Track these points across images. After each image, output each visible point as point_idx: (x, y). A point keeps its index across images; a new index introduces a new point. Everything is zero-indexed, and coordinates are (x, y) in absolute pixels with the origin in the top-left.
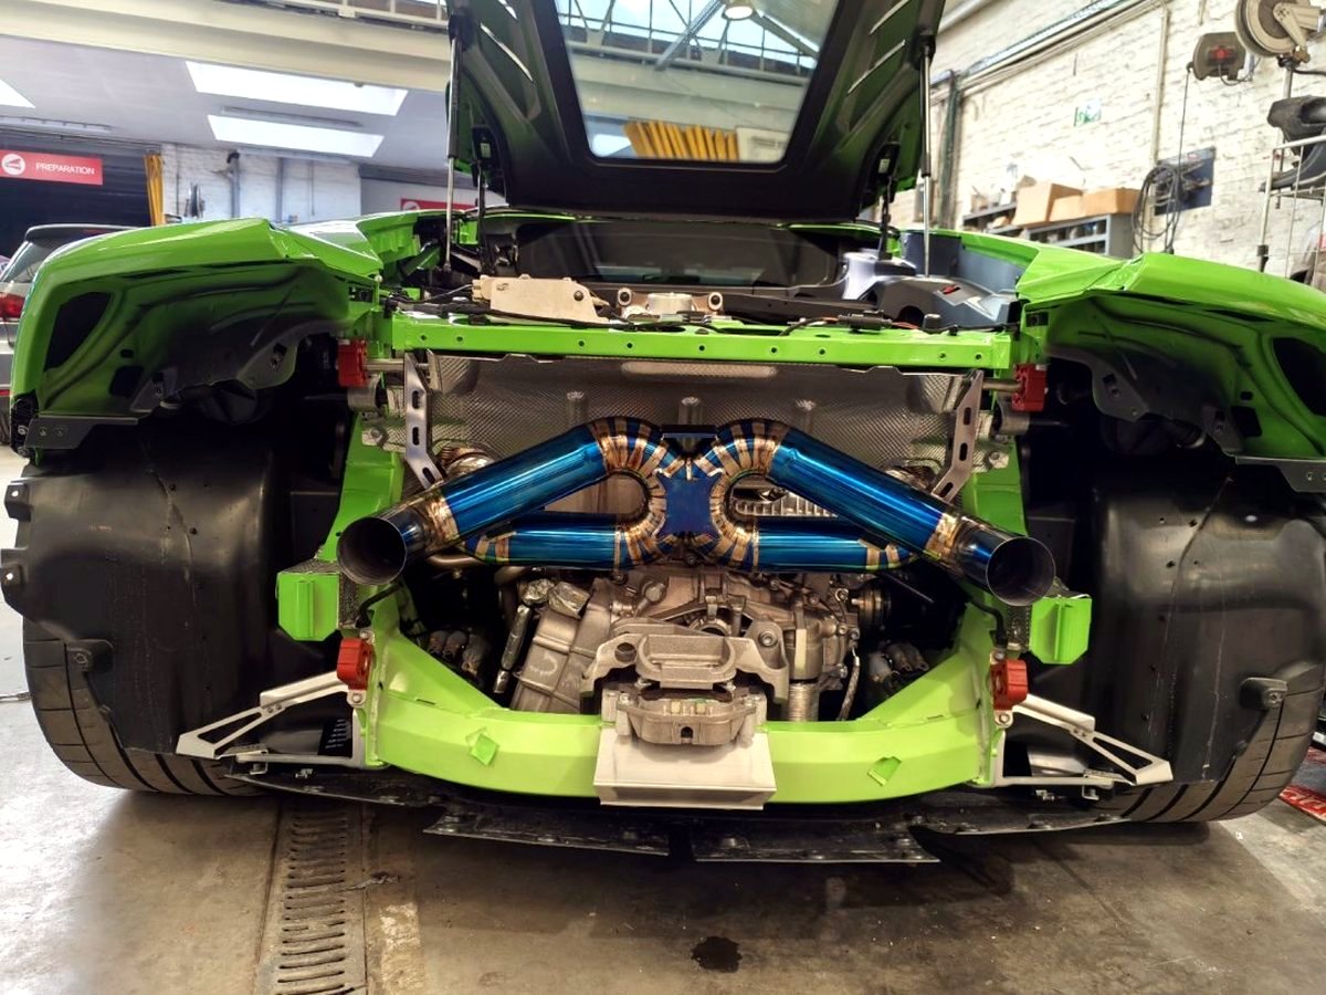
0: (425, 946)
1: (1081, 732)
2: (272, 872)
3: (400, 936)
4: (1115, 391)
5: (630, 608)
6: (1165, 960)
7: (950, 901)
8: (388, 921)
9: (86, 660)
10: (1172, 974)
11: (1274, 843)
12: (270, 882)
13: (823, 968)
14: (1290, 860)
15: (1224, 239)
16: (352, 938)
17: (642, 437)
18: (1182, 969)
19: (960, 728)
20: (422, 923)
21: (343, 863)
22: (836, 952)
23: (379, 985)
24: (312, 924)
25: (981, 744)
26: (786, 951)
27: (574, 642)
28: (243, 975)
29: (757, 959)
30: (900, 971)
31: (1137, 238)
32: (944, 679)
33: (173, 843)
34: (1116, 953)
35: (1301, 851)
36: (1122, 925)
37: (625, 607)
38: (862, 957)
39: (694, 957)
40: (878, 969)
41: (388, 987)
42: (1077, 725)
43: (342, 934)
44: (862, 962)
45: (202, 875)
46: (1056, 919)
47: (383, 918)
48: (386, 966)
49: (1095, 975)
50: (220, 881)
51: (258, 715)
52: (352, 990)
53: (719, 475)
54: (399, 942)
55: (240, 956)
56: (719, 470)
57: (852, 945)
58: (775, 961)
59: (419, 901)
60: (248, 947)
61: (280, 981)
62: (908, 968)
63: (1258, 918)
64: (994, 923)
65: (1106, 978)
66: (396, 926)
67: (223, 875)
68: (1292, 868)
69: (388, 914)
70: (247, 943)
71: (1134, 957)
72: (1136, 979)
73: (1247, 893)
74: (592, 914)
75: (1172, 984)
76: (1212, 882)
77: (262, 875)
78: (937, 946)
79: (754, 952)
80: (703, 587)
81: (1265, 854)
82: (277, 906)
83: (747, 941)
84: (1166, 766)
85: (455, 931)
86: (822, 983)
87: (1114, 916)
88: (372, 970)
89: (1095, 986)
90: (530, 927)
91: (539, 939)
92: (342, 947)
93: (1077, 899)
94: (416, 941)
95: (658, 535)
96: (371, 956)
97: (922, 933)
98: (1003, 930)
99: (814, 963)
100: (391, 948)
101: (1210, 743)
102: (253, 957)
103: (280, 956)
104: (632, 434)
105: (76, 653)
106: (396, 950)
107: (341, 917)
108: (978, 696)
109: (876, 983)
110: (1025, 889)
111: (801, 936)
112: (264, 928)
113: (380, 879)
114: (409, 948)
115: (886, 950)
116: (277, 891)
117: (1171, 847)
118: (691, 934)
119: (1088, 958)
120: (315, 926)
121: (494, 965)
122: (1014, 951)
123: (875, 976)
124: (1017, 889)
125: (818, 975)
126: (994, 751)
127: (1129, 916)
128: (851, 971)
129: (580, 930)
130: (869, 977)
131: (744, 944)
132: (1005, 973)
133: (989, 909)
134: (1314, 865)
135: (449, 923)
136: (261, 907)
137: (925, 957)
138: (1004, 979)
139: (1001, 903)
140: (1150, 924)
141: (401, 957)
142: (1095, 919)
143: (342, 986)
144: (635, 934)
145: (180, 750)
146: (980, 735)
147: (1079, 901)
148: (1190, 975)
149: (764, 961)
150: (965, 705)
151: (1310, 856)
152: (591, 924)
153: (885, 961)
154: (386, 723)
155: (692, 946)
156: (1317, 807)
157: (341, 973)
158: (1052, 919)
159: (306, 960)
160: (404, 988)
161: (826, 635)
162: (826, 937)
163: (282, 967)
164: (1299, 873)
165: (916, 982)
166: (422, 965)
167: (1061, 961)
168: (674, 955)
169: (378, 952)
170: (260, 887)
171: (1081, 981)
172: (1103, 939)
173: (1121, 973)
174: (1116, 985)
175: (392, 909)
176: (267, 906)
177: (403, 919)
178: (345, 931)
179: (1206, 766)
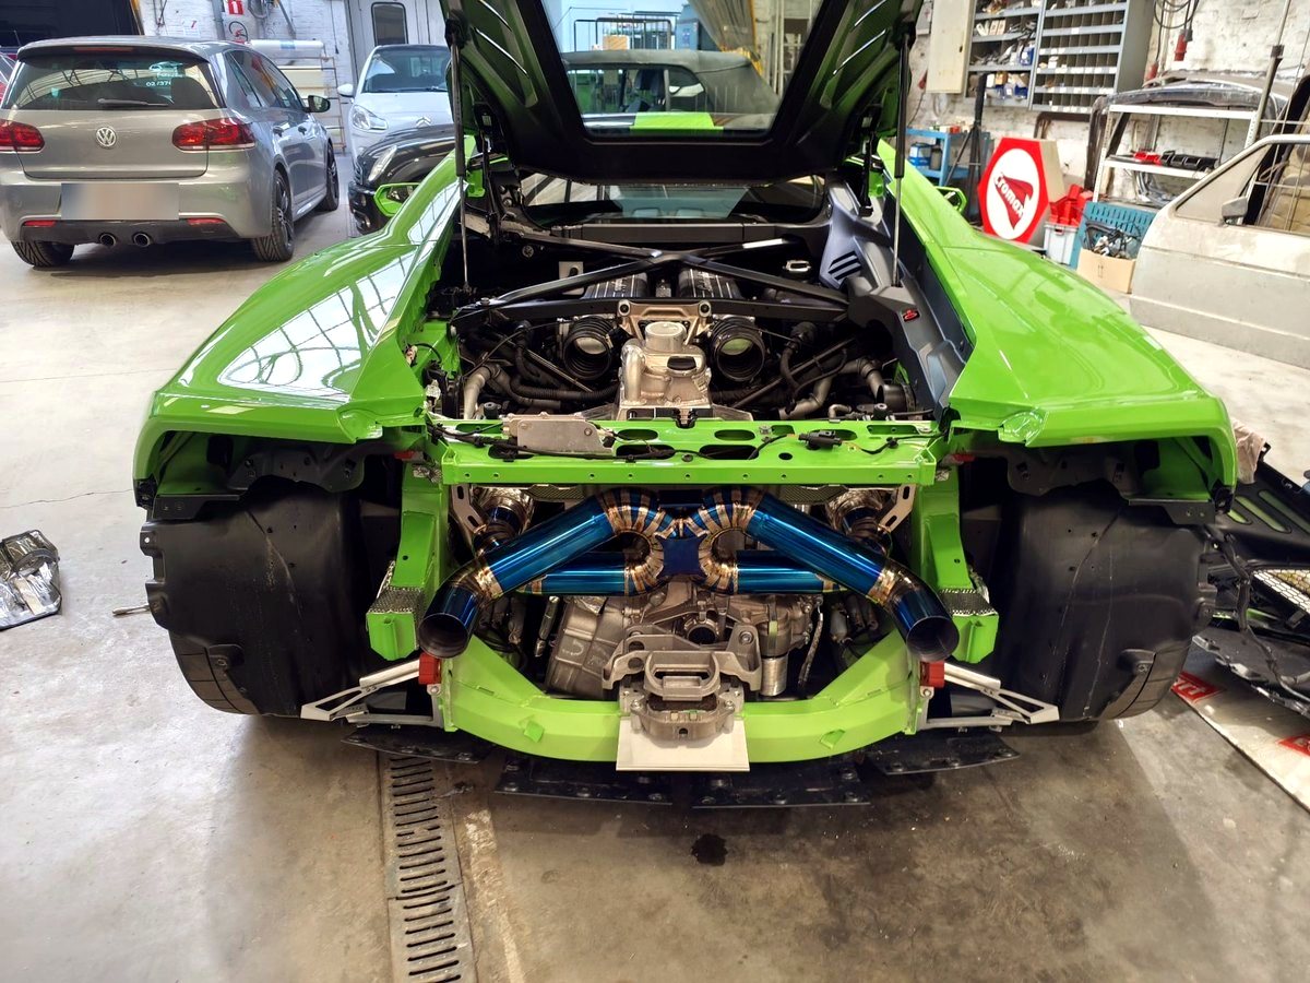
0: (501, 847)
1: (989, 691)
2: (380, 784)
3: (481, 840)
4: (1027, 475)
5: (638, 611)
6: (1038, 845)
7: (885, 796)
8: (472, 828)
9: (225, 664)
10: (1040, 858)
11: (1148, 730)
12: (380, 792)
13: (787, 860)
14: (1155, 747)
15: (1247, 16)
16: (447, 840)
17: (644, 506)
18: (1049, 853)
19: (893, 699)
20: (496, 829)
21: (430, 771)
22: (796, 845)
23: (472, 883)
24: (416, 828)
25: (910, 706)
26: (759, 846)
27: (595, 634)
28: (376, 877)
29: (738, 853)
30: (842, 861)
31: (1158, 10)
32: (884, 657)
33: (302, 757)
34: (1003, 840)
35: (1168, 737)
36: (1012, 814)
37: (634, 611)
38: (814, 850)
39: (693, 853)
40: (826, 860)
41: (477, 885)
42: (986, 687)
43: (439, 838)
44: (815, 854)
45: (329, 788)
46: (963, 810)
47: (467, 825)
48: (475, 868)
49: (983, 860)
50: (343, 794)
51: (359, 692)
52: (453, 886)
53: (705, 535)
54: (483, 846)
55: (371, 861)
56: (704, 532)
57: (809, 839)
58: (752, 855)
59: (492, 810)
60: (374, 854)
61: (402, 880)
62: (847, 858)
63: (1116, 805)
64: (915, 815)
65: (991, 863)
66: (477, 831)
67: (345, 788)
68: (1156, 754)
69: (471, 822)
70: (374, 849)
71: (1014, 843)
72: (1012, 862)
73: (1114, 781)
74: (619, 817)
75: (1038, 867)
76: (1089, 771)
77: (373, 787)
78: (870, 838)
79: (736, 847)
80: (695, 592)
81: (1138, 741)
82: (388, 814)
83: (733, 838)
84: (1055, 710)
85: (521, 835)
86: (785, 872)
87: (1006, 805)
88: (466, 871)
89: (981, 870)
90: (573, 830)
91: (582, 840)
92: (440, 849)
93: (982, 790)
94: (493, 845)
95: (658, 577)
96: (463, 858)
97: (861, 827)
98: (922, 823)
99: (779, 855)
100: (476, 852)
101: (1091, 694)
102: (380, 862)
103: (397, 858)
104: (636, 504)
105: (217, 659)
106: (480, 854)
107: (436, 822)
108: (910, 669)
109: (824, 872)
110: (944, 782)
111: (771, 832)
112: (383, 835)
113: (460, 788)
114: (488, 851)
115: (832, 842)
116: (386, 800)
117: (1064, 737)
118: (692, 832)
119: (981, 845)
120: (420, 832)
121: (551, 865)
122: (927, 841)
123: (823, 866)
124: (937, 782)
125: (781, 866)
126: (920, 710)
127: (1019, 806)
128: (806, 862)
129: (610, 831)
130: (818, 867)
131: (731, 841)
132: (917, 860)
133: (913, 803)
134: (1174, 752)
135: (515, 828)
136: (378, 817)
137: (860, 848)
138: (916, 866)
139: (923, 795)
140: (1034, 813)
141: (484, 859)
142: (992, 809)
143: (445, 882)
144: (651, 834)
145: (303, 716)
146: (909, 701)
147: (983, 792)
148: (1053, 858)
149: (743, 855)
150: (900, 677)
151: (1173, 742)
152: (618, 825)
153: (831, 853)
154: (456, 703)
155: (692, 844)
156: (1192, 693)
157: (443, 871)
158: (959, 811)
159: (417, 861)
160: (490, 886)
161: (794, 619)
162: (790, 832)
163: (402, 868)
164: (1160, 760)
165: (851, 869)
166: (499, 866)
167: (961, 848)
168: (679, 852)
169: (468, 854)
170: (374, 797)
171: (972, 866)
172: (995, 828)
173: (1002, 859)
174: (997, 868)
175: (473, 816)
176: (381, 815)
177: (481, 826)
178: (441, 834)
179: (1086, 708)
